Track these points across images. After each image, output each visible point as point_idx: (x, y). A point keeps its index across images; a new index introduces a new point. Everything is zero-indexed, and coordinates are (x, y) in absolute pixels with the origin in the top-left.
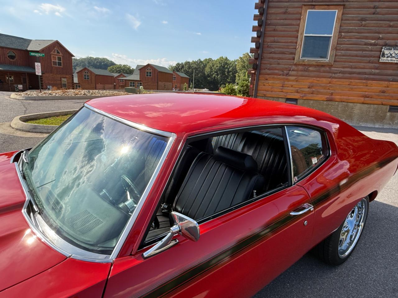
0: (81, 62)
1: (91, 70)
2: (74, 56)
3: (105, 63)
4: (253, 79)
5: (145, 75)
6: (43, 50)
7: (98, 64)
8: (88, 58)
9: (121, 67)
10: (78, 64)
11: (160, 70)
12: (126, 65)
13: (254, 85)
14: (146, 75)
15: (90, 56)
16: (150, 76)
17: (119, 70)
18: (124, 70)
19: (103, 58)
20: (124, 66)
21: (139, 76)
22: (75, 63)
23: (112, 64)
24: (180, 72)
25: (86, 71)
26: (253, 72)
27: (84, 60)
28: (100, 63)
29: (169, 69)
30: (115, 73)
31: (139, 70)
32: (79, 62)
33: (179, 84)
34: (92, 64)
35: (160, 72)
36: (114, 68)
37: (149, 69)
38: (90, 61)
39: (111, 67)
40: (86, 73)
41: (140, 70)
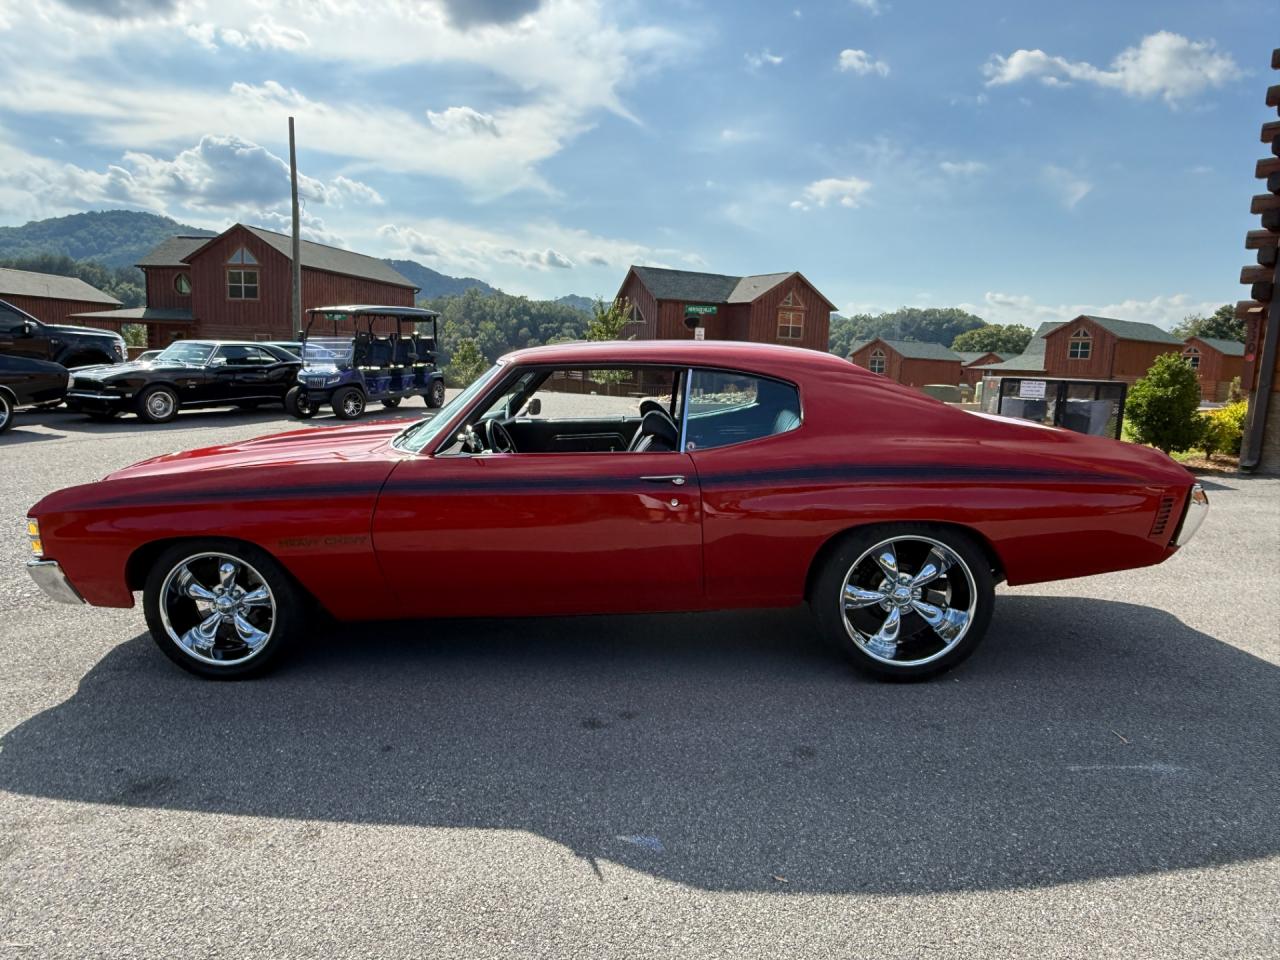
0: (881, 324)
1: (892, 346)
2: (836, 309)
3: (955, 322)
4: (1258, 335)
5: (1065, 354)
6: (761, 301)
7: (932, 328)
8: (903, 312)
9: (998, 334)
10: (873, 332)
11: (1121, 334)
12: (1017, 326)
13: (1259, 352)
14: (1068, 354)
15: (908, 307)
16: (1084, 355)
17: (991, 344)
18: (1006, 342)
19: (949, 308)
20: (1010, 328)
21: (1043, 357)
22: (866, 330)
23: (977, 323)
24: (1231, 339)
25: (878, 350)
26: (1259, 310)
27: (891, 320)
28: (939, 324)
29: (1186, 328)
30: (978, 351)
31: (1043, 337)
32: (878, 325)
33: (1213, 382)
34: (912, 329)
35: (1122, 341)
36: (976, 335)
37: (1082, 334)
38: (907, 321)
39: (968, 334)
40: (875, 354)
41: (1048, 337)
